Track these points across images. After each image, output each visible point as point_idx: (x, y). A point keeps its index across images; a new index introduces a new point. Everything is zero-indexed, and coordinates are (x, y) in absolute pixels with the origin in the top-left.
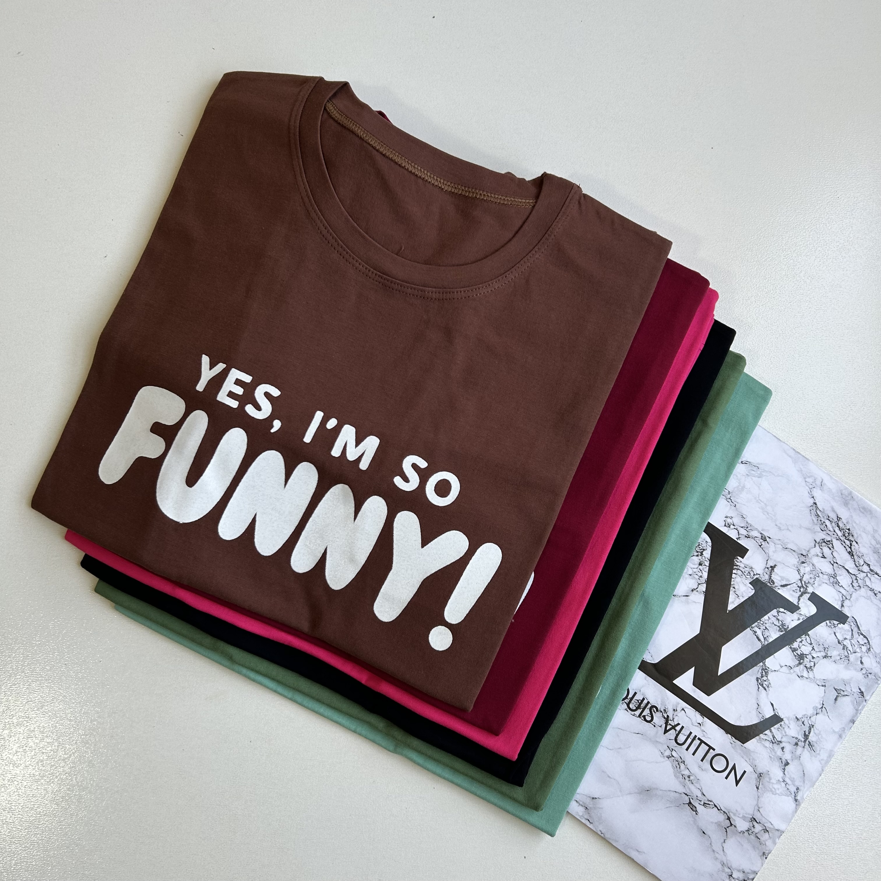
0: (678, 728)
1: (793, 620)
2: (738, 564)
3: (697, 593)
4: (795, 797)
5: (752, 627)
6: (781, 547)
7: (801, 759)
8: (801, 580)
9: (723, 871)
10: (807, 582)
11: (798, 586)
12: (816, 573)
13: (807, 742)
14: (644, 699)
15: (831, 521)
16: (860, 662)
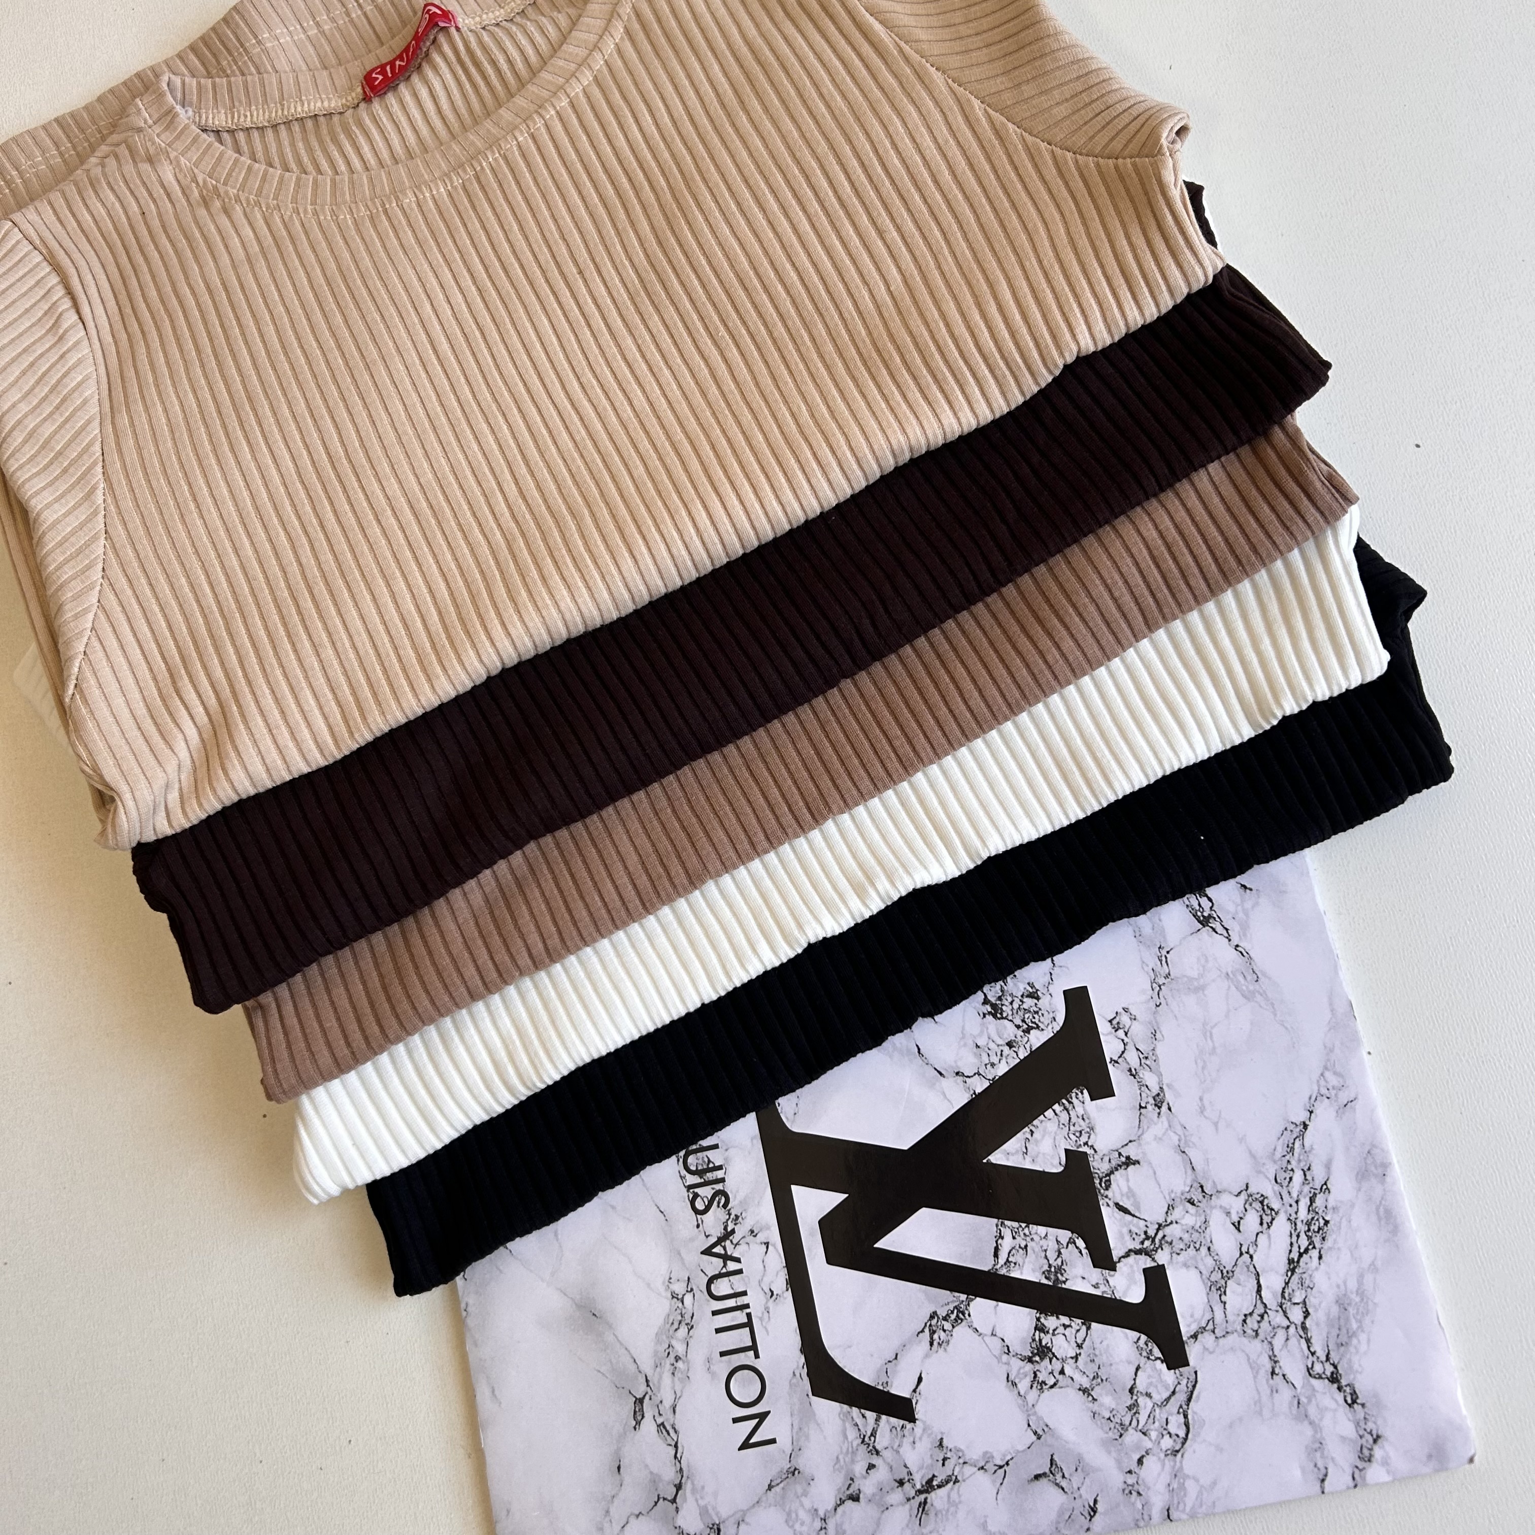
0: (732, 1266)
2: (1074, 1100)
3: (962, 1084)
5: (1002, 1224)
6: (1177, 1143)
7: (886, 1513)
8: (1160, 1227)
10: (1168, 1239)
12: (1198, 1242)
13: (922, 1497)
14: (720, 1168)
15: (1306, 1179)
16: (1136, 1457)
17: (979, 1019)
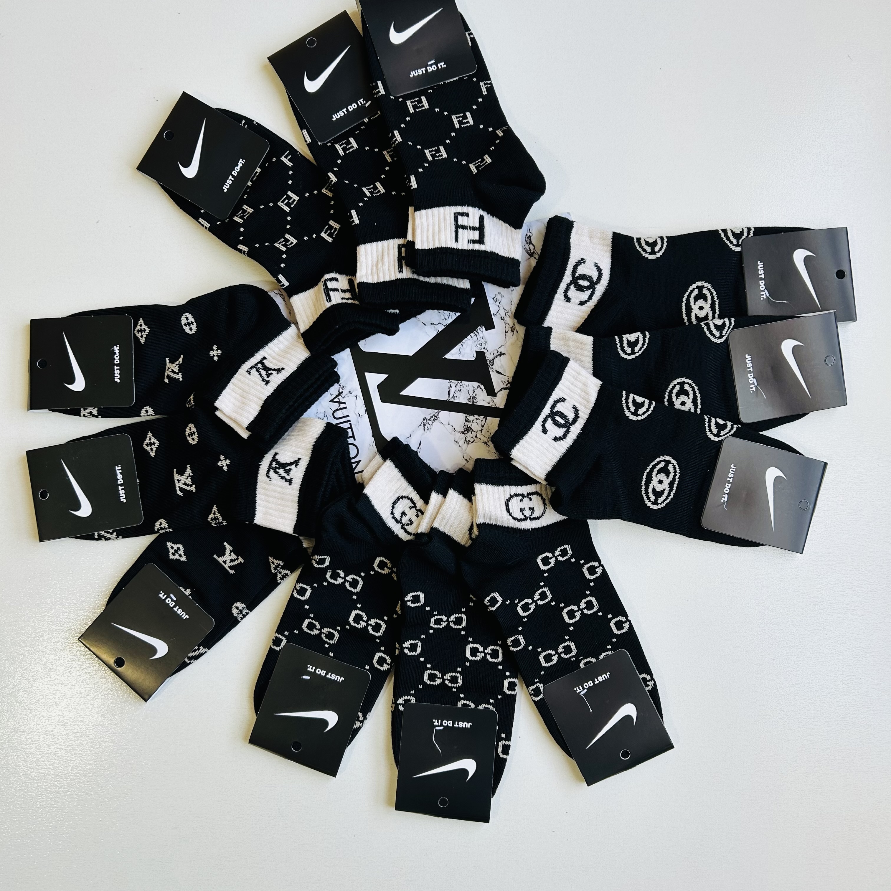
0: (342, 406)
1: (484, 400)
3: (433, 328)
11: (508, 381)
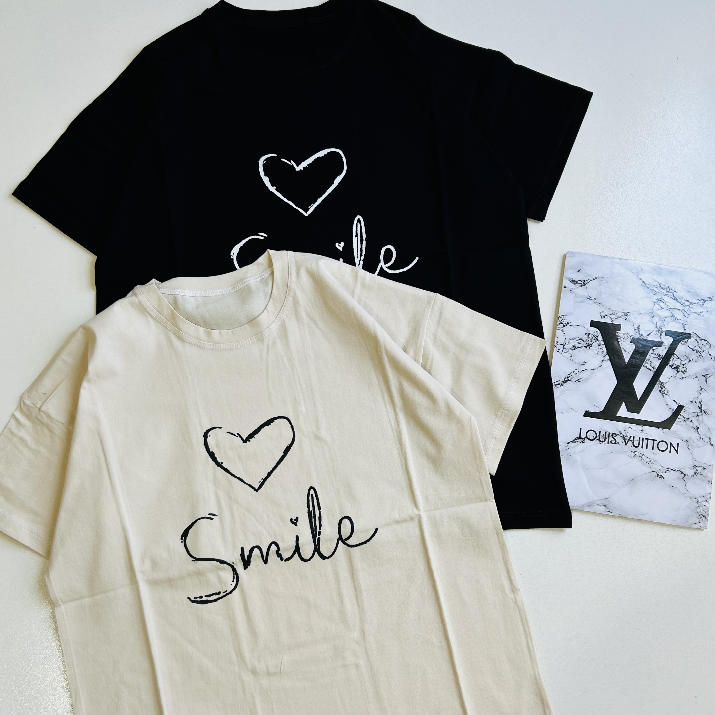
0: (632, 439)
1: (663, 351)
2: (619, 335)
3: (605, 362)
4: (710, 443)
5: (644, 365)
6: (637, 314)
7: (704, 422)
8: (656, 327)
9: (693, 501)
10: (660, 326)
11: (657, 331)
12: (663, 319)
13: (703, 411)
14: (606, 433)
15: (656, 287)
16: (709, 355)
17: (590, 351)
